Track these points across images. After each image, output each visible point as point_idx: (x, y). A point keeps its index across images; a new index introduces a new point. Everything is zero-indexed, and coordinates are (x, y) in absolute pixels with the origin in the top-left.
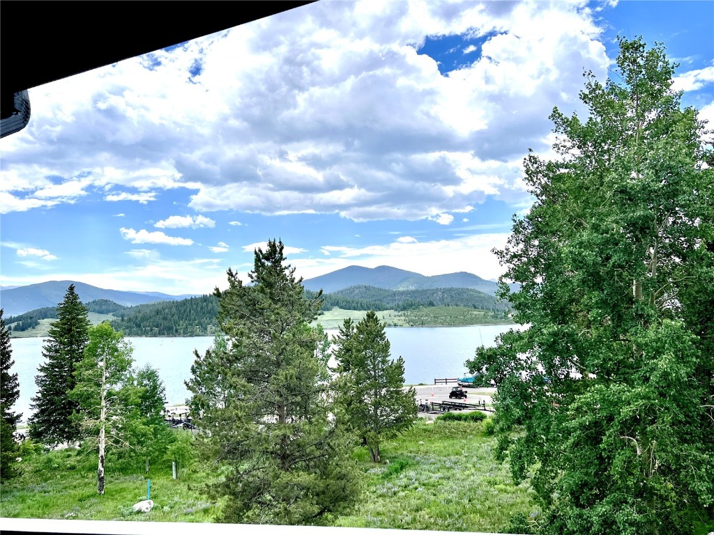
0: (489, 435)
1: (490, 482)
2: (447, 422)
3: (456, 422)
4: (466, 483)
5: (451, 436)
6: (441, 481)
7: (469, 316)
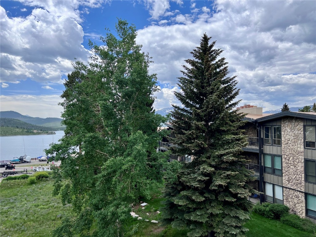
0: (31, 184)
1: (35, 206)
2: (9, 181)
3: (13, 180)
4: (24, 208)
5: (11, 187)
6: (9, 210)
7: (14, 132)
